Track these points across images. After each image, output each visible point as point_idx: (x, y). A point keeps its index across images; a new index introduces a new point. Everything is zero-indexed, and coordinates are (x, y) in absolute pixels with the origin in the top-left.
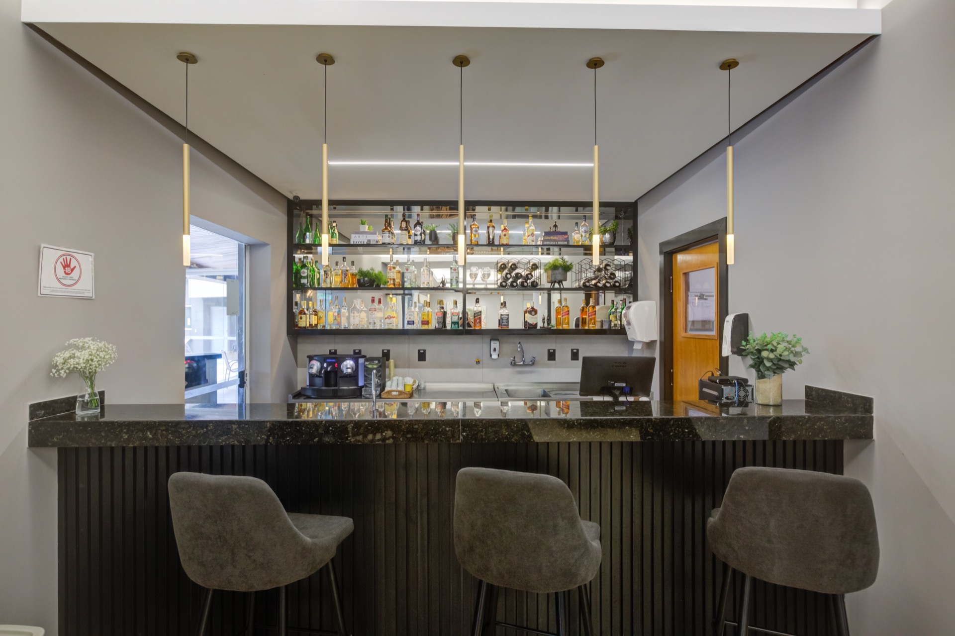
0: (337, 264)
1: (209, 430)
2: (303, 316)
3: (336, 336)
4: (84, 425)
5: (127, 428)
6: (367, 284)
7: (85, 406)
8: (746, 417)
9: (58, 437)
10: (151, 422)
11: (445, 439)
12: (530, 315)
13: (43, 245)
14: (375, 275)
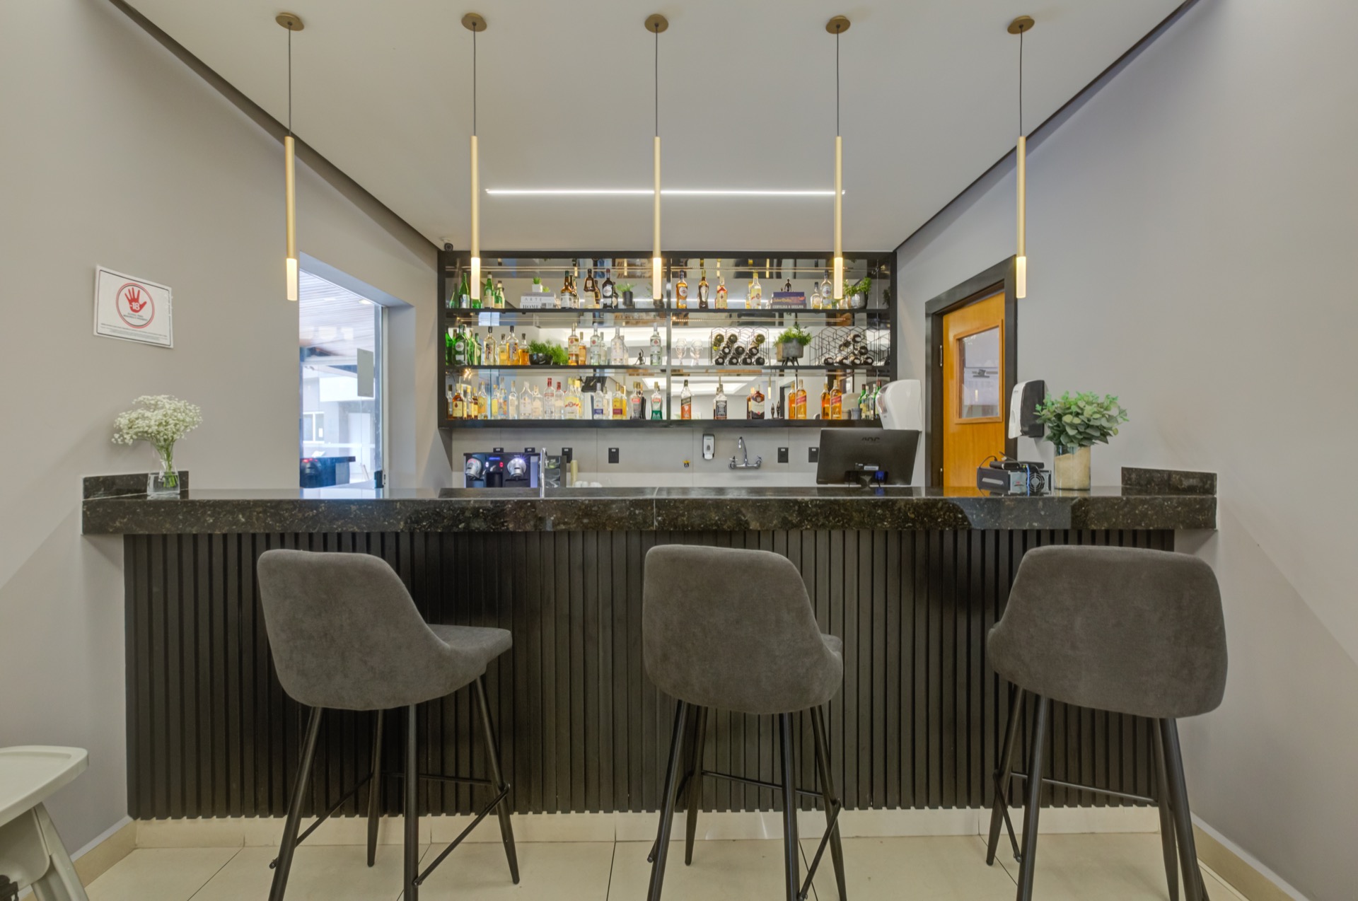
0: (503, 337)
1: (320, 513)
2: (459, 403)
3: (502, 429)
4: (158, 504)
5: (212, 509)
6: (542, 361)
7: (158, 485)
8: (1042, 499)
9: (122, 521)
10: (244, 501)
11: (634, 525)
12: (755, 402)
13: (99, 268)
14: (553, 349)
